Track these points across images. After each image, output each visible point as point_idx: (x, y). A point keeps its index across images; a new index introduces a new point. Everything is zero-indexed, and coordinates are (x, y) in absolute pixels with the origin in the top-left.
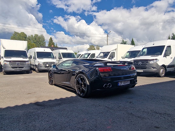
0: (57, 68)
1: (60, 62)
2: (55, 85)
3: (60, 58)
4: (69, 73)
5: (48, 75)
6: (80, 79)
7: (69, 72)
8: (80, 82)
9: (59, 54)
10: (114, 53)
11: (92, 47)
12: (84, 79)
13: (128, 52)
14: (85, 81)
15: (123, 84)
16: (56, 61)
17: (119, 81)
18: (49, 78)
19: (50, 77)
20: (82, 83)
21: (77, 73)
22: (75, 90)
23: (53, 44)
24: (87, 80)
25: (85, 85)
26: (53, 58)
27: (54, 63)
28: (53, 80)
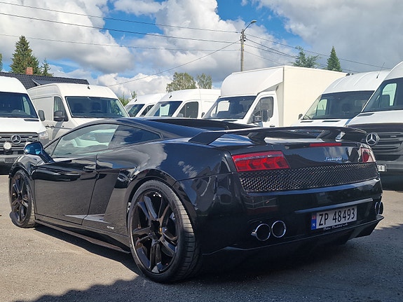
0: (46, 157)
1: (62, 132)
2: (39, 227)
3: (60, 118)
4: (102, 176)
5: (7, 184)
6: (148, 201)
7: (101, 173)
8: (152, 214)
9: (58, 100)
10: (269, 100)
11: (183, 80)
12: (166, 202)
13: (323, 97)
14: (173, 209)
15: (330, 223)
16: (45, 129)
17: (315, 213)
18: (13, 198)
19: (18, 194)
20: (161, 220)
21: (135, 177)
22: (128, 249)
23: (33, 63)
24: (182, 207)
25: (172, 227)
26: (33, 115)
27: (36, 135)
28: (30, 206)
